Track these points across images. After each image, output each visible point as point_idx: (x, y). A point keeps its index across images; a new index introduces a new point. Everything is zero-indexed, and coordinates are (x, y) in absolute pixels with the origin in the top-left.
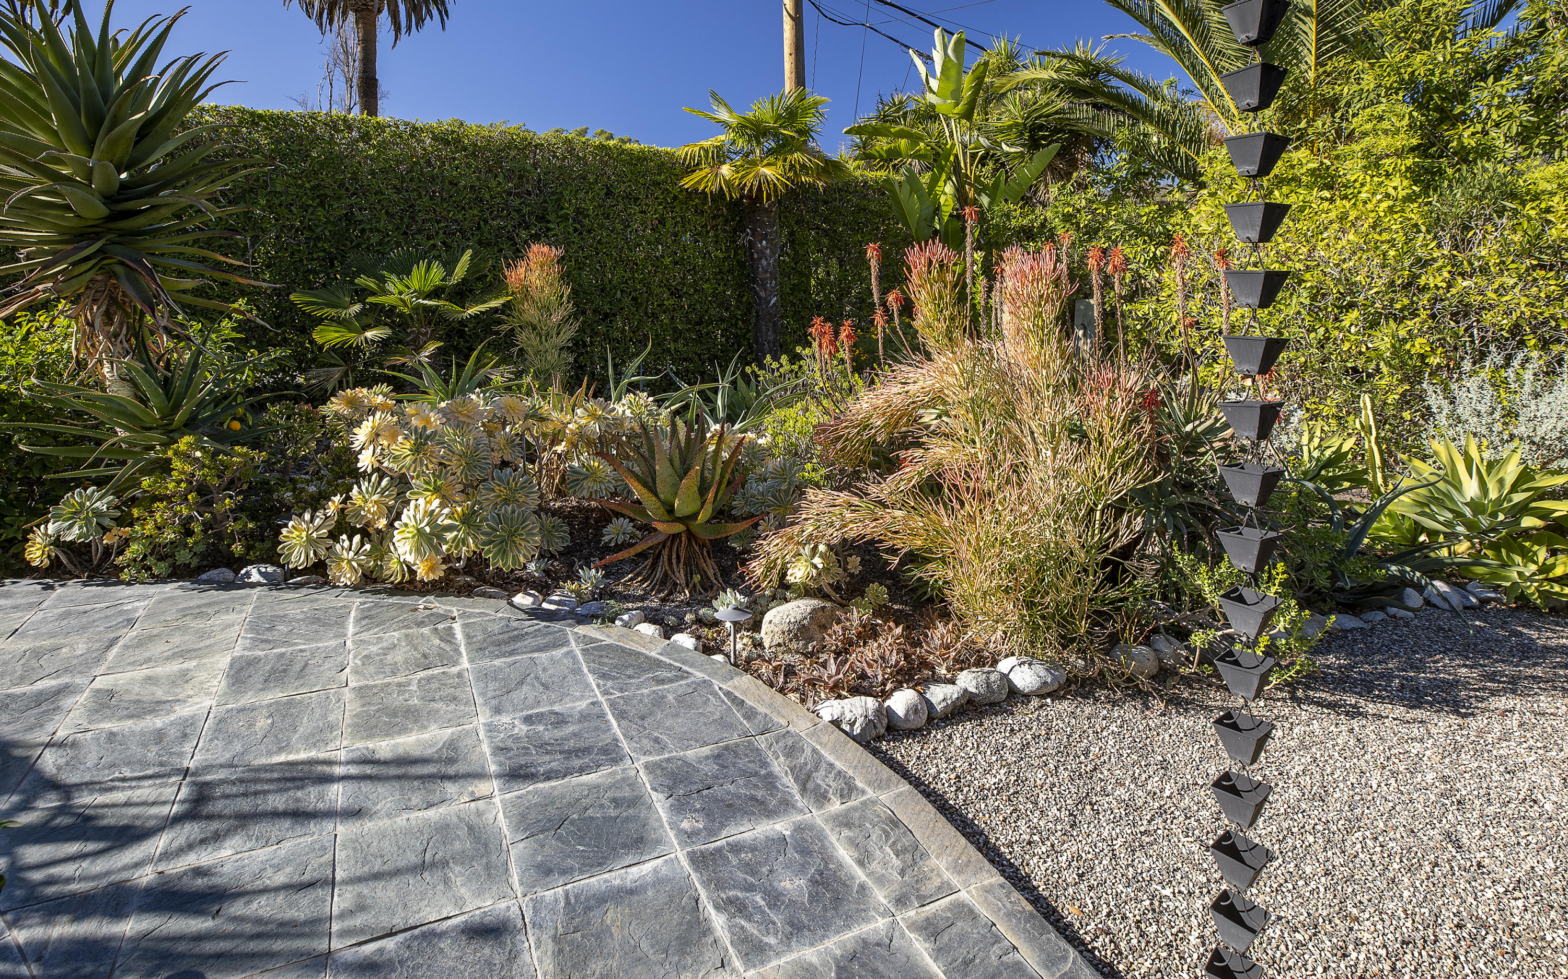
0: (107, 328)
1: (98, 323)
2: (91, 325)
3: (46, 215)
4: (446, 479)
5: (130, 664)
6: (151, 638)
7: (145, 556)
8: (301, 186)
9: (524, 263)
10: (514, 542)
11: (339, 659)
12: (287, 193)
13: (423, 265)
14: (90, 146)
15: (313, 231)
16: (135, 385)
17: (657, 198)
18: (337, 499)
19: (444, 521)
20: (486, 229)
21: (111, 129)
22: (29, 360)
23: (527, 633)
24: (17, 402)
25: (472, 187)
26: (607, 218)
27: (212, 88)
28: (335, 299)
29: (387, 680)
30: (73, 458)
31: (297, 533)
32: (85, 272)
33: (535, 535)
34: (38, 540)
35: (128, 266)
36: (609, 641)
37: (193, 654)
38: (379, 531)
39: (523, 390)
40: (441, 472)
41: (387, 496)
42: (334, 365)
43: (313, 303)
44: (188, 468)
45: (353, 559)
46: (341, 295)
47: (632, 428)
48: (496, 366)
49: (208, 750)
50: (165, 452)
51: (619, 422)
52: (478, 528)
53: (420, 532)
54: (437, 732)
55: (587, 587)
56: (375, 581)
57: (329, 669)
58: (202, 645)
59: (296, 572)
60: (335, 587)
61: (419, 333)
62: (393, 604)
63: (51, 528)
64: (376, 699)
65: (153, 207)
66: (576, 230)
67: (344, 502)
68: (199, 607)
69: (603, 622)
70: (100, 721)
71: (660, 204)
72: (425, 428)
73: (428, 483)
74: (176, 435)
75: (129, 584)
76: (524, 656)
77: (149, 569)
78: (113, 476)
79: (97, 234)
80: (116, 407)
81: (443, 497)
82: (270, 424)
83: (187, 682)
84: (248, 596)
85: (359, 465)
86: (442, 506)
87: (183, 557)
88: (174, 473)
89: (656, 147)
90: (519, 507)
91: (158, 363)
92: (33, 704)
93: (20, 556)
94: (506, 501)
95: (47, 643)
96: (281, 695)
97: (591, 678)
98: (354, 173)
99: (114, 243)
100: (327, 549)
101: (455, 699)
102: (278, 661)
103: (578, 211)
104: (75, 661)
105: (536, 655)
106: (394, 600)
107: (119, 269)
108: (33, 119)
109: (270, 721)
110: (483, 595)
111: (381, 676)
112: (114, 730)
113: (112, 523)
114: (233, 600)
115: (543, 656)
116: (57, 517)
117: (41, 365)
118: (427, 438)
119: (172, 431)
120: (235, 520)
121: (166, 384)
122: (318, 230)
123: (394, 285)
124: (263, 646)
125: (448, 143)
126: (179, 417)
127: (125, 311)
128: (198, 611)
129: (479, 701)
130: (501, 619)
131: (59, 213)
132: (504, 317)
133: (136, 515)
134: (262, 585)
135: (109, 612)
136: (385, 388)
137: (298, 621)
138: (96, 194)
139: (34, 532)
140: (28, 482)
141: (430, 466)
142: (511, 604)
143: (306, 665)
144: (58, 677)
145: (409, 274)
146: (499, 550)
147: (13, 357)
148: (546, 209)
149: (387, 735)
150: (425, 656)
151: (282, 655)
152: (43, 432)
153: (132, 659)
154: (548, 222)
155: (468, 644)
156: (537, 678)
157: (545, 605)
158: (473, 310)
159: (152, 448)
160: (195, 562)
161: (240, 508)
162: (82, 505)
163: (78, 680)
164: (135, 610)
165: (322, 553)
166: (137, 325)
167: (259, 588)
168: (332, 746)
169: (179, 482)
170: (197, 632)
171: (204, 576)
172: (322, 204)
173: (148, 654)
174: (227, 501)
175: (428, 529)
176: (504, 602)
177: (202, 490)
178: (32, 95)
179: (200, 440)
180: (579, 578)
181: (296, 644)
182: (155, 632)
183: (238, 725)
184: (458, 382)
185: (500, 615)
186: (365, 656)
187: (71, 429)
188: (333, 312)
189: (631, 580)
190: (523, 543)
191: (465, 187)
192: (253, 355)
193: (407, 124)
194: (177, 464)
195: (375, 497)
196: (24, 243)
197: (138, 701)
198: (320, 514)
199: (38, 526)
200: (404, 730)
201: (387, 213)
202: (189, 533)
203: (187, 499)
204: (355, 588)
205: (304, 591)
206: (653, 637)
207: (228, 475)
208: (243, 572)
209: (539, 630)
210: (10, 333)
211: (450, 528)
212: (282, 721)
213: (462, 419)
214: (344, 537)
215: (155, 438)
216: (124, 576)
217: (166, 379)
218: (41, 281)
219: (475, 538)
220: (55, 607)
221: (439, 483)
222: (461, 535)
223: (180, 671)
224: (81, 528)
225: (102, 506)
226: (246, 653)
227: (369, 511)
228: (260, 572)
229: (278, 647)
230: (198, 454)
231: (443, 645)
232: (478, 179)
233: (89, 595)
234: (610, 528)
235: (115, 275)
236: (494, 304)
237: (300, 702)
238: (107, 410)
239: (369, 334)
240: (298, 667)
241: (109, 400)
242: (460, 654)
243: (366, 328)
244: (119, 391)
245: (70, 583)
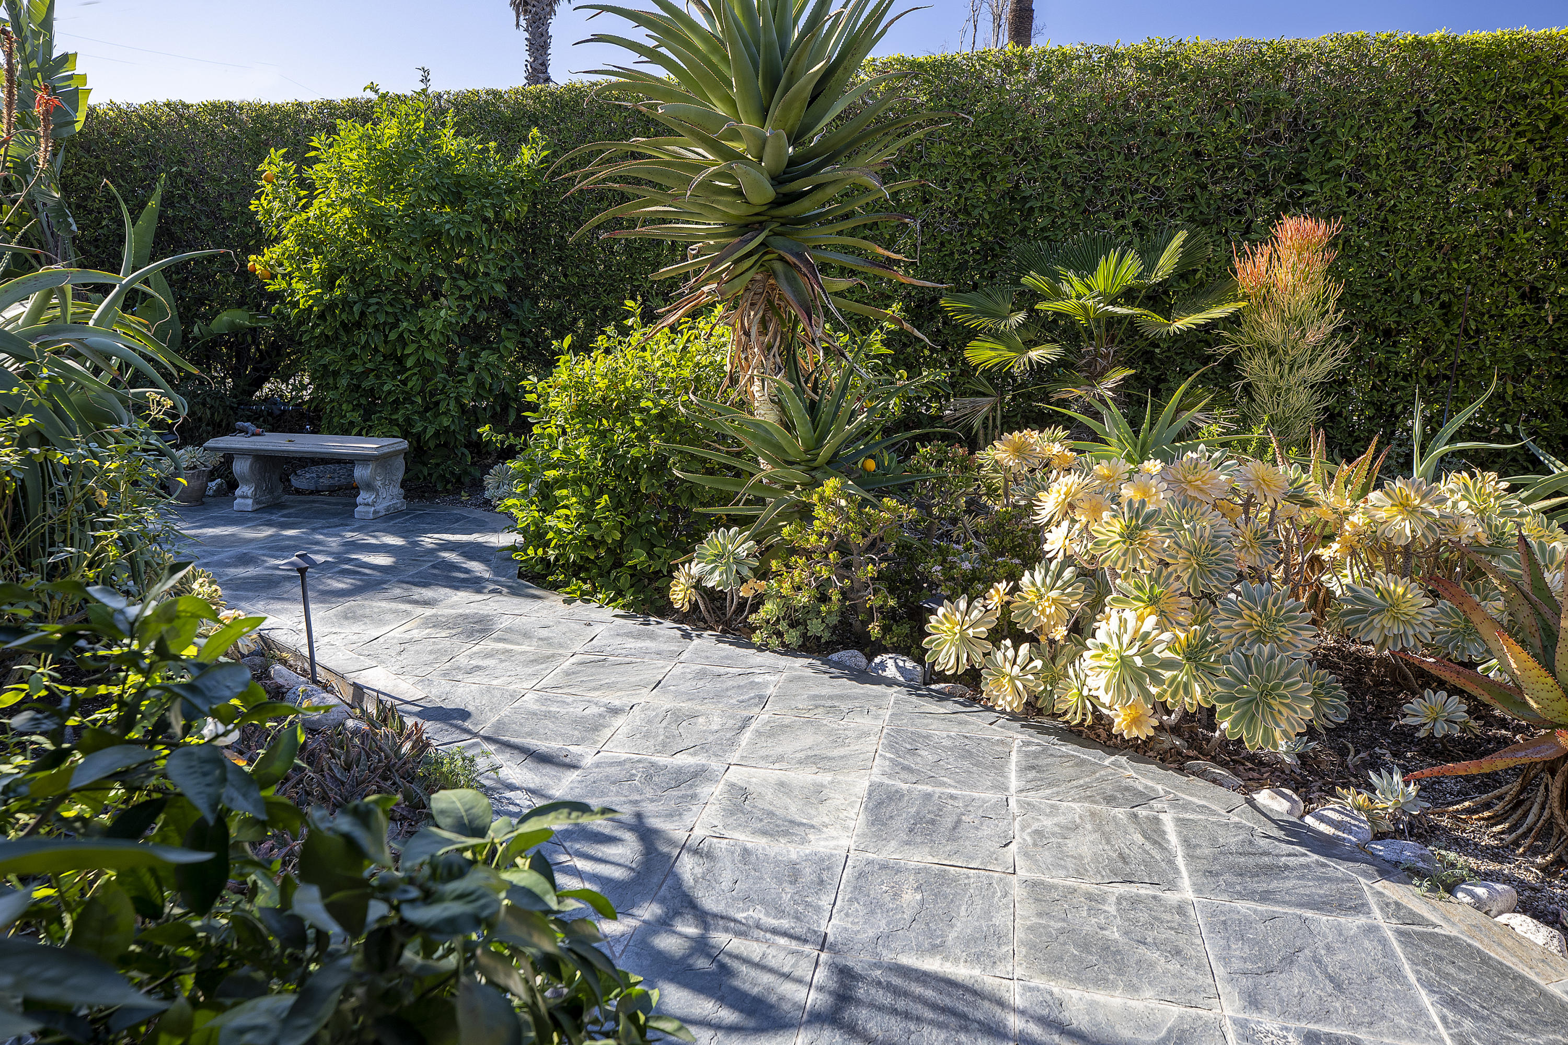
0: (761, 338)
1: (754, 331)
2: (747, 334)
3: (718, 202)
4: (1168, 586)
5: (763, 758)
6: (784, 728)
7: (778, 619)
8: (959, 154)
9: (1267, 249)
10: (1270, 706)
11: (1003, 825)
12: (943, 165)
13: (1113, 257)
14: (763, 114)
15: (969, 214)
16: (783, 410)
17: (1517, 124)
18: (1002, 586)
19: (1161, 652)
20: (1202, 198)
21: (787, 89)
22: (686, 373)
23: (1286, 867)
24: (673, 420)
25: (1188, 135)
26: (1412, 168)
27: (892, 22)
28: (991, 305)
29: (1070, 882)
30: (717, 489)
31: (948, 625)
32: (747, 270)
33: (1303, 700)
34: (682, 580)
35: (787, 262)
36: (1447, 930)
37: (828, 764)
38: (1052, 642)
39: (1250, 450)
40: (1160, 573)
41: (1069, 595)
42: (985, 395)
43: (967, 311)
44: (833, 520)
45: (1017, 677)
46: (999, 299)
47: (1475, 537)
48: (1207, 408)
49: (847, 915)
50: (809, 496)
51: (1451, 523)
52: (1211, 672)
53: (1125, 662)
54: (1154, 1004)
55: (1385, 804)
56: (1040, 712)
57: (990, 838)
58: (836, 753)
59: (941, 677)
60: (992, 709)
61: (1097, 354)
62: (1068, 756)
63: (695, 569)
64: (1056, 910)
65: (817, 187)
66: (1351, 192)
67: (1011, 592)
68: (831, 698)
69: (1433, 889)
70: (734, 829)
71: (1520, 134)
72: (1143, 503)
73: (1140, 588)
74: (818, 475)
75: (760, 649)
76: (1287, 910)
77: (780, 634)
78: (757, 517)
79: (761, 223)
80: (761, 432)
81: (1162, 613)
82: (918, 471)
83: (821, 802)
84: (884, 695)
85: (1046, 547)
86: (1161, 627)
87: (816, 627)
88: (816, 522)
89: (1526, 30)
90: (1282, 649)
91: (806, 383)
92: (673, 783)
93: (664, 592)
94: (1260, 636)
95: (686, 706)
96: (930, 859)
97: (1426, 999)
98: (1026, 131)
99: (776, 234)
100: (985, 655)
101: (1178, 952)
102: (925, 805)
103: (1362, 161)
104: (711, 738)
105: (1309, 914)
106: (1069, 749)
107: (778, 266)
108: (714, 88)
109: (919, 897)
110: (1202, 774)
111: (1063, 873)
112: (749, 845)
113: (750, 574)
114: (866, 696)
115: (1323, 920)
116: (702, 557)
117: (698, 379)
118: (1149, 517)
119: (815, 469)
120: (876, 592)
121: (813, 408)
122: (976, 213)
123: (1073, 284)
124: (904, 775)
125: (1158, 71)
126: (825, 453)
127: (780, 317)
128: (829, 703)
129: (1220, 970)
130: (1238, 826)
131: (729, 199)
132: (1226, 334)
133: (774, 569)
134: (900, 685)
135: (742, 681)
136: (1060, 433)
137: (945, 749)
138: (765, 173)
139: (678, 569)
140: (675, 510)
141: (1146, 563)
142: (1251, 803)
143: (959, 822)
144: (695, 754)
145: (1092, 269)
146: (1243, 715)
147: (674, 368)
148: (1303, 162)
149: (1078, 980)
150: (1123, 858)
151: (928, 796)
152: (692, 456)
153: (763, 752)
154: (1304, 181)
155: (1190, 857)
156: (1317, 961)
157: (1309, 820)
158: (1183, 323)
159: (792, 487)
160: (826, 636)
161: (880, 577)
162: (724, 547)
163: (715, 765)
164: (766, 685)
165: (978, 659)
166: (790, 335)
167: (896, 688)
168: (1000, 970)
169: (821, 535)
170: (830, 733)
171: (835, 657)
172: (983, 177)
173: (779, 750)
174: (870, 567)
175: (1139, 661)
176: (1238, 798)
177: (843, 547)
178: (714, 59)
179: (844, 485)
180: (1372, 788)
181: (943, 784)
182: (787, 721)
183: (880, 888)
184: (1151, 429)
185: (1235, 819)
186: (1037, 832)
187: (717, 457)
188: (986, 322)
189: (1470, 811)
190: (1285, 711)
191: (1178, 137)
192: (901, 376)
193: (1102, 51)
194: (819, 511)
195: (1054, 594)
196: (693, 237)
197: (771, 814)
198: (979, 603)
199: (683, 564)
200: (1101, 982)
201: (1064, 183)
202: (824, 598)
203: (827, 557)
204: (1013, 717)
205: (950, 706)
206: (1544, 949)
207: (874, 533)
208: (877, 660)
209: (1307, 866)
210: (673, 342)
211: (1168, 664)
212: (935, 902)
213: (1192, 493)
214: (1008, 642)
215: (797, 475)
216: (756, 638)
217: (813, 403)
218: (706, 282)
219: (1204, 687)
220: (692, 662)
221: (1157, 590)
222: (1182, 677)
223: (815, 784)
224: (721, 574)
225: (742, 552)
226: (887, 781)
227: (1043, 611)
228: (897, 666)
229: (923, 783)
230: (843, 503)
231: (1148, 846)
232: (1199, 122)
233: (724, 654)
234: (1416, 704)
235: (772, 274)
236: (1217, 313)
237: (955, 879)
238: (754, 436)
239: (1035, 354)
240: (949, 822)
241: (757, 425)
242: (1177, 871)
243: (1031, 344)
244: (765, 414)
245: (706, 634)
